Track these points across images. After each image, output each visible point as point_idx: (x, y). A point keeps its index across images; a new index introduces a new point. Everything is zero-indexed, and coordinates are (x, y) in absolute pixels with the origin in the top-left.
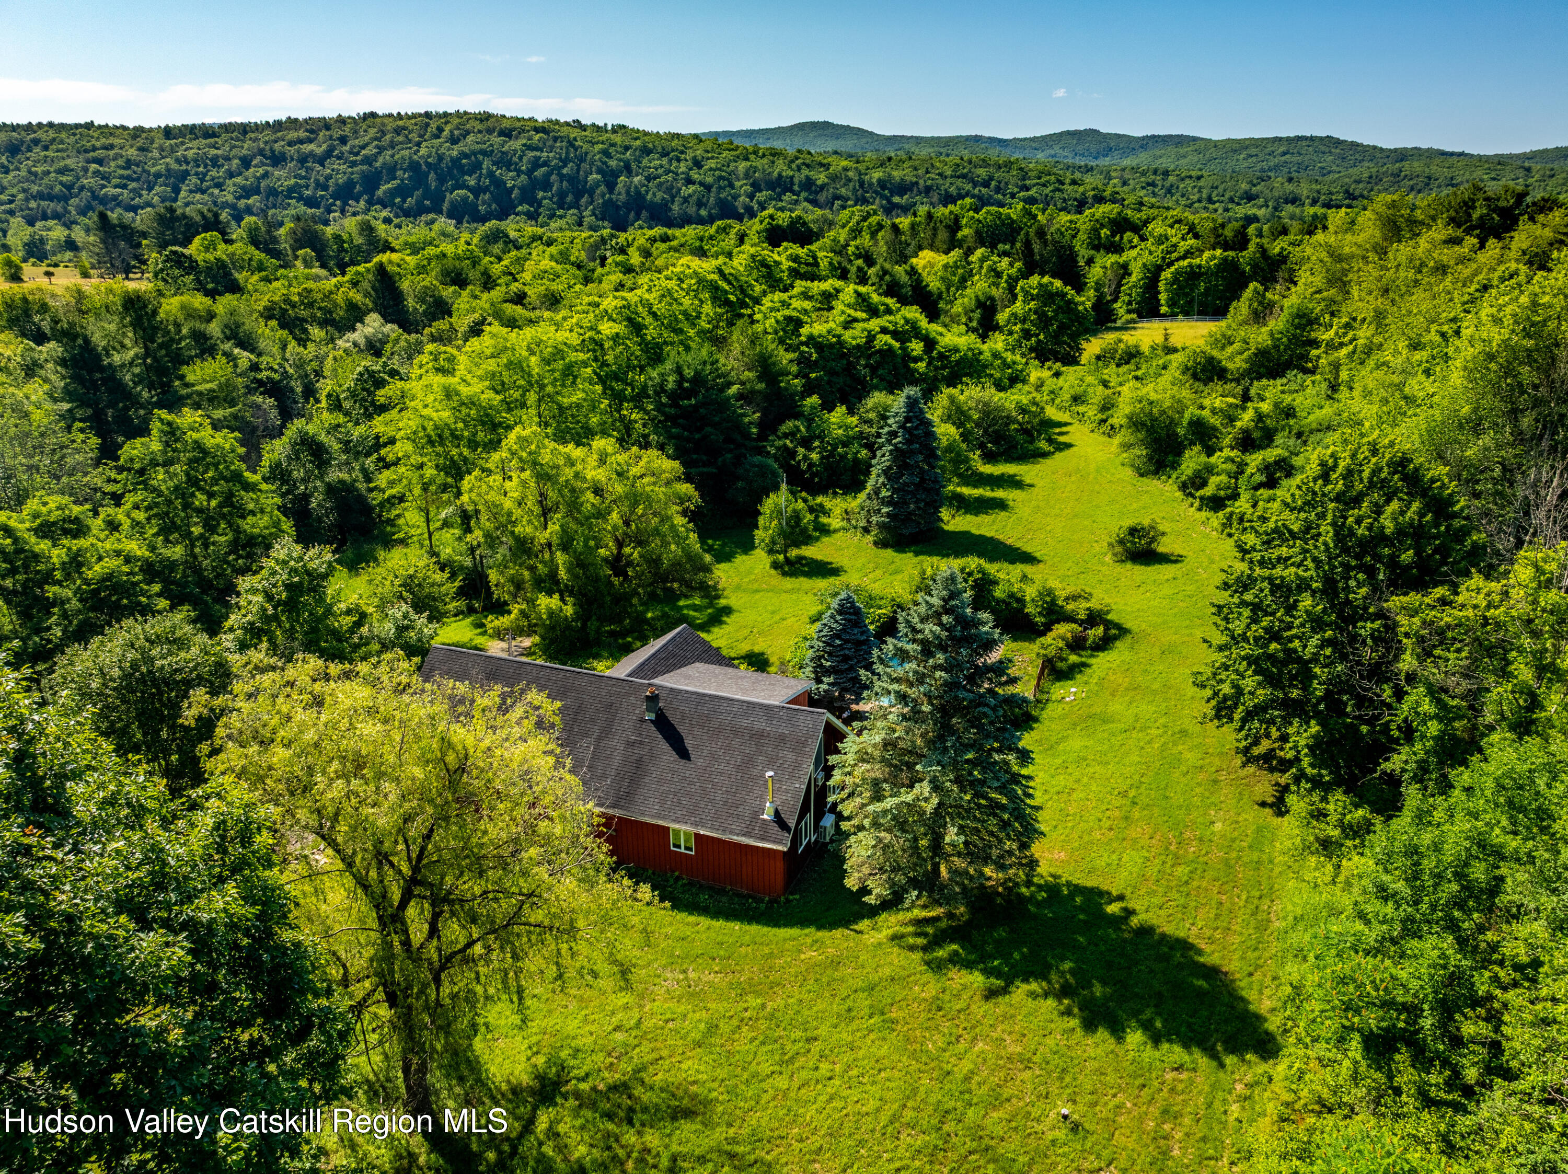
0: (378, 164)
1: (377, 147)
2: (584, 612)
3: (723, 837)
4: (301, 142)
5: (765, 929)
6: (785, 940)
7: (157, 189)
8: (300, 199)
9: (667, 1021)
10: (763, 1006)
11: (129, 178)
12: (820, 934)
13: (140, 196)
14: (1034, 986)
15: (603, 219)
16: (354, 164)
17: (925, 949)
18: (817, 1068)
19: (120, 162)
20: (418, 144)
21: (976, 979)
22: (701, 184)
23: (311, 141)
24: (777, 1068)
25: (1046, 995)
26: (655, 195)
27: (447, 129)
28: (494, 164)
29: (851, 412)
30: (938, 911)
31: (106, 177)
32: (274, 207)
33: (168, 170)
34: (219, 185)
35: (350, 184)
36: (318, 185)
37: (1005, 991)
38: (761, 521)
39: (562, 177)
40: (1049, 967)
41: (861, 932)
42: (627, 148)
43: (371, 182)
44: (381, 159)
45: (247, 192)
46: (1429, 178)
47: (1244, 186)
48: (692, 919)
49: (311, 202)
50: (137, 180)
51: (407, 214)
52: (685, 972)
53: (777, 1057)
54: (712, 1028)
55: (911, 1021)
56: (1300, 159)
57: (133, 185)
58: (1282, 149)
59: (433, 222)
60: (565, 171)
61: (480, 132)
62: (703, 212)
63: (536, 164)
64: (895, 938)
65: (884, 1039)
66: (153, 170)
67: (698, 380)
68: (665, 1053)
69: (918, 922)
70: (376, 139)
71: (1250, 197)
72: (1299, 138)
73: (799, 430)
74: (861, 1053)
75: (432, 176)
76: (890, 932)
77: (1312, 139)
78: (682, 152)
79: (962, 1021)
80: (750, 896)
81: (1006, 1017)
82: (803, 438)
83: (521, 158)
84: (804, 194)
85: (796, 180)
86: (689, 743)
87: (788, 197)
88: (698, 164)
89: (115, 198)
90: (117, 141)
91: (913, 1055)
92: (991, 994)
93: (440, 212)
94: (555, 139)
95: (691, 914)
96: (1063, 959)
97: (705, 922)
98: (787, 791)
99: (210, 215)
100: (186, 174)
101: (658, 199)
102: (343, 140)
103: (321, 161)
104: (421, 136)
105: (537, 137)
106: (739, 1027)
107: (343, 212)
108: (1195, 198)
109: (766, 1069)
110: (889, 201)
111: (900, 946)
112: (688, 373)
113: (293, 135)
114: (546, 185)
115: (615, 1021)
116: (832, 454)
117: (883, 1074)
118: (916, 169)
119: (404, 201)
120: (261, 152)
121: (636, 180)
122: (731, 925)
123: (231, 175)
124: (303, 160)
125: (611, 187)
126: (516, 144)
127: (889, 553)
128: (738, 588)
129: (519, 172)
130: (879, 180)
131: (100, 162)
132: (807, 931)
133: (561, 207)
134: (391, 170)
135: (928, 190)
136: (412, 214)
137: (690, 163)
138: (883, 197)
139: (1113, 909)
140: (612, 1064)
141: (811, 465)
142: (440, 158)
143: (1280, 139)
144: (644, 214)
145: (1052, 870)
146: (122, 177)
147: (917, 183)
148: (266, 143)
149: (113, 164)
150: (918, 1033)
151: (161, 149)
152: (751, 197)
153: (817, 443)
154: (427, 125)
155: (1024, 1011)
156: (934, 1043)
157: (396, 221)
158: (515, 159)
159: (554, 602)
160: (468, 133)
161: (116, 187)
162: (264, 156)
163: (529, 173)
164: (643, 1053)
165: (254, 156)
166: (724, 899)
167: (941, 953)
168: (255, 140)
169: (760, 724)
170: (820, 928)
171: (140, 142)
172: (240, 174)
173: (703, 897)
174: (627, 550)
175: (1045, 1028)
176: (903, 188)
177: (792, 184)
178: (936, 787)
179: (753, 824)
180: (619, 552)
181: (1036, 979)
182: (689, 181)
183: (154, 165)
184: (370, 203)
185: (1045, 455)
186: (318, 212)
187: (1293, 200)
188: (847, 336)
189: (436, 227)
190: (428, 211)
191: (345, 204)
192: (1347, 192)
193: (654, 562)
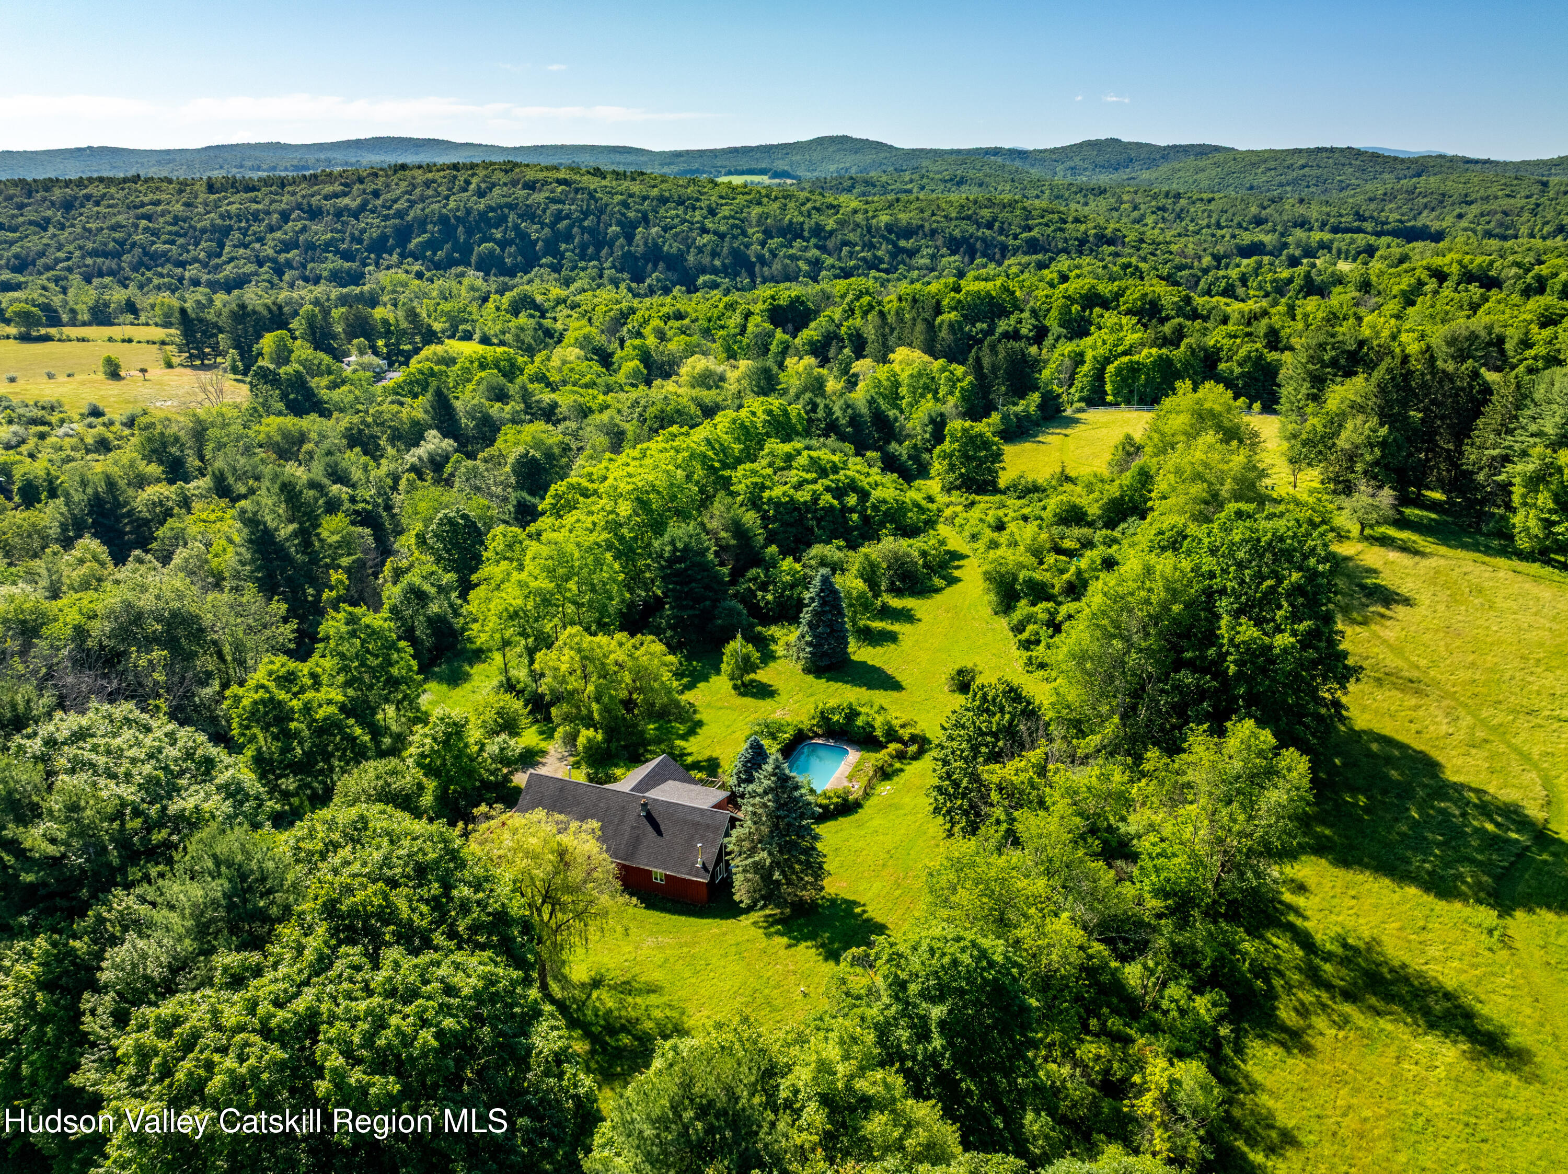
0: (409, 218)
1: (408, 200)
2: (608, 740)
3: (678, 876)
4: (336, 195)
5: (696, 920)
6: (704, 924)
7: (203, 244)
8: (337, 252)
9: (648, 958)
10: (690, 952)
11: (177, 234)
12: (722, 922)
13: (188, 252)
15: (621, 271)
16: (386, 218)
17: (766, 928)
18: (708, 975)
19: (168, 218)
20: (447, 198)
21: (785, 940)
22: (715, 233)
23: (345, 194)
24: (692, 975)
25: (813, 947)
26: (671, 247)
27: (474, 180)
28: (520, 216)
29: (797, 560)
30: (776, 912)
31: (156, 233)
32: (313, 260)
33: (213, 225)
34: (260, 240)
35: (383, 238)
36: (354, 239)
37: (796, 945)
38: (725, 658)
39: (583, 229)
40: (818, 936)
42: (645, 198)
43: (404, 235)
44: (412, 214)
45: (287, 246)
46: (1444, 195)
47: (1254, 210)
48: (664, 915)
49: (347, 256)
50: (184, 235)
51: (438, 266)
52: (657, 938)
53: (693, 971)
54: (666, 960)
55: (752, 957)
56: (1319, 172)
57: (181, 241)
58: (1302, 162)
59: (462, 275)
60: (586, 224)
61: (505, 184)
62: (717, 263)
63: (559, 217)
64: (753, 923)
65: (739, 964)
66: (199, 226)
67: (687, 549)
68: (646, 970)
69: (765, 916)
70: (407, 192)
71: (1259, 222)
72: (1319, 150)
73: (759, 576)
74: (727, 970)
75: (460, 229)
76: (751, 921)
77: (1332, 150)
78: (698, 200)
79: (773, 957)
80: (691, 905)
81: (792, 956)
82: (762, 583)
83: (544, 211)
84: (813, 241)
85: (806, 227)
86: (662, 828)
87: (798, 243)
88: (712, 212)
89: (165, 254)
90: (164, 197)
91: (749, 970)
92: (789, 946)
93: (468, 264)
94: (577, 191)
95: (662, 912)
96: (826, 932)
97: (668, 916)
98: (708, 853)
99: (274, 308)
100: (230, 228)
101: (674, 250)
102: (376, 194)
103: (356, 214)
104: (450, 189)
105: (559, 189)
106: (678, 960)
107: (377, 265)
108: (1204, 223)
109: (687, 975)
110: (895, 245)
111: (755, 927)
113: (328, 189)
114: (568, 238)
115: (625, 958)
116: (782, 595)
117: (734, 977)
118: (922, 211)
119: (435, 254)
120: (299, 207)
121: (654, 230)
122: (680, 918)
123: (271, 229)
124: (339, 214)
125: (630, 238)
126: (539, 197)
127: (810, 678)
128: (709, 705)
129: (543, 225)
130: (887, 225)
131: (149, 218)
132: (715, 921)
133: (582, 258)
134: (422, 223)
135: (933, 232)
136: (442, 266)
137: (705, 212)
138: (888, 241)
139: (858, 910)
140: (623, 973)
142: (468, 211)
143: (1300, 151)
144: (661, 265)
145: (830, 893)
146: (170, 233)
147: (922, 226)
148: (304, 197)
149: (161, 220)
150: (753, 962)
151: (206, 204)
152: (763, 244)
153: (771, 587)
154: (455, 177)
155: (801, 953)
156: (759, 965)
157: (428, 274)
158: (539, 212)
159: (591, 733)
160: (494, 185)
161: (165, 243)
162: (302, 210)
163: (553, 225)
164: (637, 970)
165: (293, 210)
166: (679, 906)
167: (773, 930)
168: (293, 194)
169: (698, 819)
170: (722, 919)
171: (185, 197)
172: (280, 228)
173: (670, 905)
174: (635, 696)
175: (807, 960)
176: (909, 232)
177: (803, 230)
178: (770, 854)
179: (692, 870)
180: (630, 698)
181: (811, 941)
182: (704, 231)
183: (200, 221)
184: (403, 256)
185: (938, 590)
186: (354, 265)
187: (1303, 224)
188: (798, 495)
189: (466, 281)
190: (457, 263)
191: (379, 257)
192: (1357, 213)
193: (651, 703)
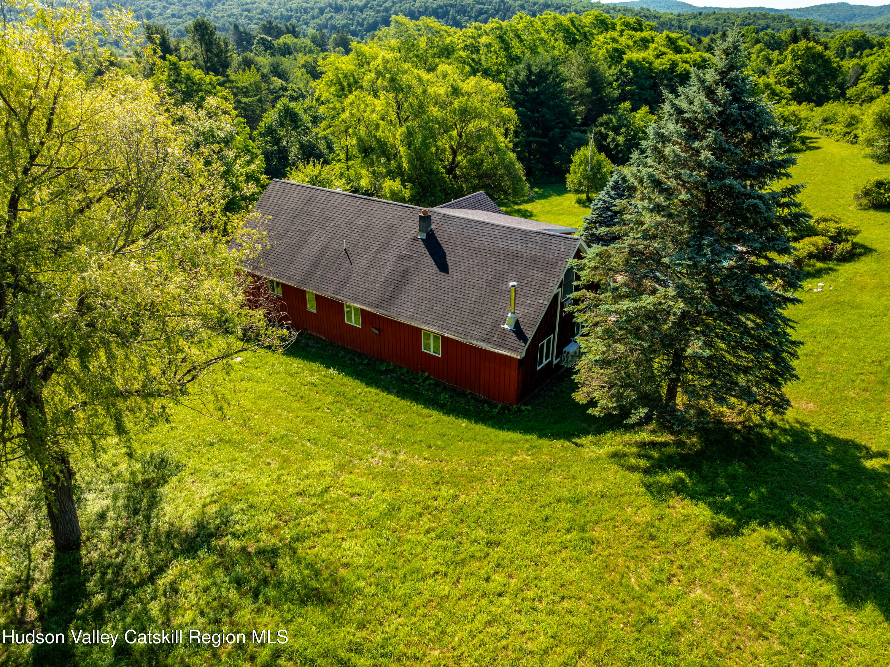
3: (464, 341)
5: (490, 430)
6: (504, 441)
9: (353, 495)
10: (455, 498)
12: (541, 441)
14: (774, 532)
17: (646, 471)
18: (487, 580)
19: (259, 11)
24: (443, 568)
25: (790, 546)
30: (667, 438)
31: (251, 19)
33: (282, 15)
34: (307, 24)
36: (358, 24)
37: (736, 531)
38: (572, 167)
40: (794, 514)
41: (582, 446)
44: (393, 9)
48: (427, 411)
52: (396, 453)
53: (449, 556)
54: (393, 510)
55: (615, 545)
63: (480, 13)
64: (615, 455)
65: (579, 560)
66: (274, 15)
67: (542, 76)
68: (332, 527)
69: (643, 445)
73: (611, 121)
74: (545, 572)
76: (612, 449)
79: (679, 559)
80: (485, 402)
81: (734, 563)
82: (614, 126)
83: (472, 9)
86: (450, 259)
91: (609, 588)
95: (427, 407)
96: (813, 508)
97: (436, 415)
98: (530, 305)
99: (290, 27)
100: (290, 17)
103: (361, 10)
106: (420, 515)
109: (430, 566)
111: (619, 465)
112: (535, 69)
115: (303, 485)
117: (565, 604)
118: (717, 20)
122: (459, 421)
123: (313, 18)
126: (470, 1)
129: (470, 17)
130: (692, 26)
132: (528, 437)
140: (276, 527)
141: (617, 145)
145: (800, 418)
149: (255, 12)
150: (621, 561)
153: (623, 130)
155: (760, 560)
156: (639, 577)
158: (469, 9)
159: (396, 184)
163: (476, 17)
166: (462, 401)
167: (665, 478)
169: (516, 246)
170: (541, 436)
172: (318, 17)
173: (444, 397)
175: (789, 587)
176: (707, 32)
179: (494, 332)
180: (454, 159)
181: (777, 525)
188: (657, 63)
193: (476, 165)
